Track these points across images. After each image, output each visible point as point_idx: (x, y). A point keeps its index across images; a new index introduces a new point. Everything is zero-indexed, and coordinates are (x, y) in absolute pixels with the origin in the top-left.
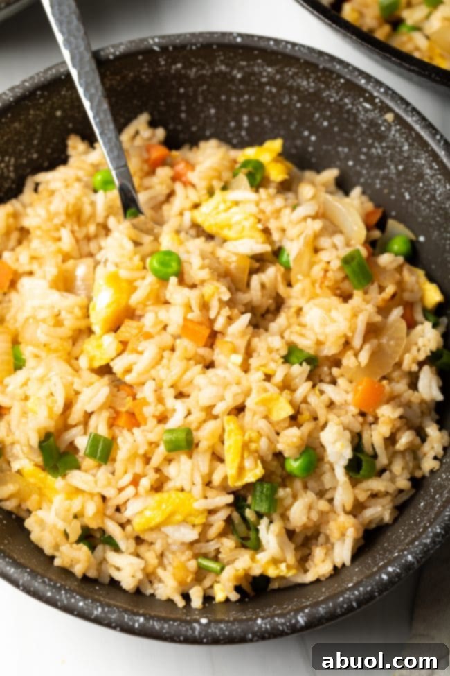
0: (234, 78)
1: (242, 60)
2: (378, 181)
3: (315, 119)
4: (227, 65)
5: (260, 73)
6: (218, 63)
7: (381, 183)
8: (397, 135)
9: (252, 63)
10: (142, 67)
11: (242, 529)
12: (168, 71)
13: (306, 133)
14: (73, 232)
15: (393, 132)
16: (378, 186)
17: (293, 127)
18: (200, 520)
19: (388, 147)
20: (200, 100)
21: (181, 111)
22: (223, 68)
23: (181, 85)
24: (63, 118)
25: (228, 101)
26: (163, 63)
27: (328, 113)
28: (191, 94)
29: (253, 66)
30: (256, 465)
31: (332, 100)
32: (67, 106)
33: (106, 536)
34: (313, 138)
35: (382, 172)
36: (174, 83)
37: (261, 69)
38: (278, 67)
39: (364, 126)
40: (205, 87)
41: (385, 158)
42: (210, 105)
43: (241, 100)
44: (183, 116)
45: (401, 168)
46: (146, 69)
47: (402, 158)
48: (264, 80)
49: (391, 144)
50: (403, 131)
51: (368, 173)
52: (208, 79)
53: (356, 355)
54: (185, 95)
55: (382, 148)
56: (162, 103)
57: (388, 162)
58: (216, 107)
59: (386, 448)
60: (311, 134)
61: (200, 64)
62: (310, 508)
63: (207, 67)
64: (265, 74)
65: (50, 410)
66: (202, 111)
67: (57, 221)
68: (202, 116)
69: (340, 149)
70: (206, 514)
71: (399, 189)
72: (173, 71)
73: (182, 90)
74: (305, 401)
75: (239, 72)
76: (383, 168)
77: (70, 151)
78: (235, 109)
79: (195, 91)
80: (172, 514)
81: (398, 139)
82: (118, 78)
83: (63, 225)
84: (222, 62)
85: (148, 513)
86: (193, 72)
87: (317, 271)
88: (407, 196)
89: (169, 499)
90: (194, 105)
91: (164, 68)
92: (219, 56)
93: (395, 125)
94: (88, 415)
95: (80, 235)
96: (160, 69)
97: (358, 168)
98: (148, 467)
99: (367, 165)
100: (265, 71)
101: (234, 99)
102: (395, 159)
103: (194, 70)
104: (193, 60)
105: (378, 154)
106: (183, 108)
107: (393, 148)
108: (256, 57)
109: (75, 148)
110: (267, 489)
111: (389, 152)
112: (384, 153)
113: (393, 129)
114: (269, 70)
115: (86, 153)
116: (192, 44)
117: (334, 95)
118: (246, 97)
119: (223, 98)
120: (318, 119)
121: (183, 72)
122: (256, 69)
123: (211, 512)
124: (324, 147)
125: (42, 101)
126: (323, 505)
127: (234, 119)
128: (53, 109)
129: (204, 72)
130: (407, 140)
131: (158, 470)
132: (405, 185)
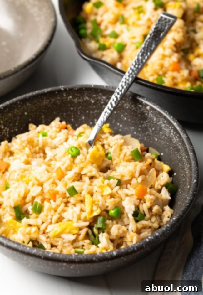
0: (91, 103)
1: (94, 94)
2: (145, 137)
3: (121, 118)
4: (89, 97)
5: (101, 99)
6: (85, 96)
7: (147, 138)
8: (152, 115)
9: (97, 95)
10: (57, 97)
11: (92, 237)
12: (67, 99)
13: (118, 124)
14: (30, 150)
15: (150, 114)
16: (145, 139)
17: (113, 122)
18: (76, 232)
19: (148, 122)
20: (79, 113)
21: (72, 118)
22: (87, 98)
23: (72, 106)
24: (27, 116)
25: (89, 113)
26: (65, 95)
27: (126, 114)
28: (75, 110)
29: (98, 96)
30: (97, 209)
31: (127, 108)
32: (29, 111)
33: (40, 244)
34: (121, 126)
35: (147, 133)
36: (69, 105)
37: (101, 98)
38: (107, 96)
39: (139, 116)
40: (80, 107)
41: (148, 127)
42: (82, 115)
43: (94, 112)
44: (72, 120)
45: (153, 129)
46: (58, 98)
47: (153, 125)
48: (102, 103)
49: (149, 120)
50: (154, 112)
51: (142, 135)
52: (81, 104)
53: (137, 179)
54: (73, 110)
55: (146, 123)
56: (65, 114)
57: (149, 128)
58: (85, 116)
59: (149, 212)
60: (120, 124)
61: (78, 96)
62: (119, 229)
63: (81, 98)
64: (102, 100)
65: (19, 195)
66: (80, 118)
67: (24, 145)
68: (80, 120)
69: (131, 128)
70: (78, 229)
71: (153, 137)
72: (68, 100)
73: (72, 109)
74: (117, 192)
75: (93, 100)
76: (147, 132)
77: (30, 128)
78: (92, 117)
79: (77, 109)
80: (65, 229)
81: (152, 117)
82: (48, 101)
83: (26, 146)
84: (87, 95)
85: (56, 229)
86: (76, 100)
87: (122, 156)
88: (156, 140)
89: (64, 224)
90: (77, 115)
91: (65, 98)
92: (85, 93)
93: (151, 111)
94: (33, 198)
95: (33, 150)
96: (63, 98)
97: (138, 134)
98: (56, 213)
99: (141, 132)
100: (103, 98)
101: (91, 112)
102: (151, 126)
103: (76, 99)
104: (76, 94)
105: (145, 126)
106: (73, 116)
107: (150, 121)
108: (99, 92)
109: (32, 127)
110: (102, 219)
111: (149, 124)
112: (147, 125)
113: (150, 113)
114: (104, 98)
115: (35, 129)
116: (75, 88)
117: (128, 105)
118: (96, 111)
119: (87, 112)
120: (123, 117)
121: (72, 100)
122: (99, 98)
123: (80, 229)
124: (125, 129)
125: (20, 106)
126: (124, 228)
127: (92, 121)
128: (24, 111)
129: (80, 100)
130: (155, 116)
131: (59, 214)
132: (155, 135)
